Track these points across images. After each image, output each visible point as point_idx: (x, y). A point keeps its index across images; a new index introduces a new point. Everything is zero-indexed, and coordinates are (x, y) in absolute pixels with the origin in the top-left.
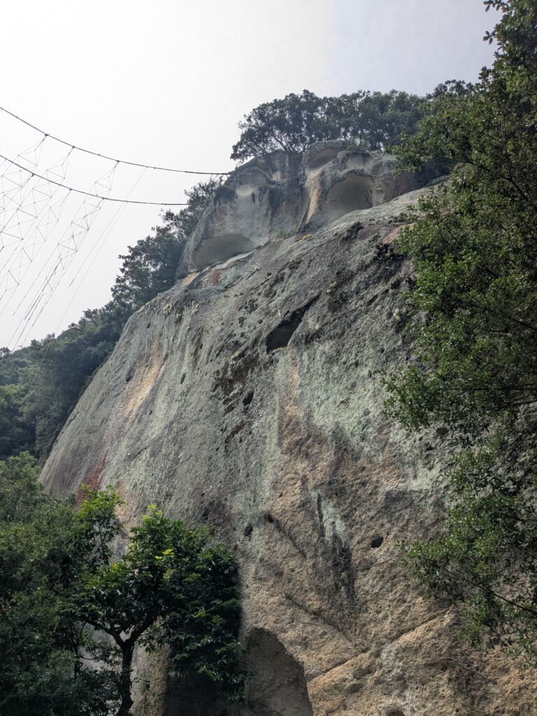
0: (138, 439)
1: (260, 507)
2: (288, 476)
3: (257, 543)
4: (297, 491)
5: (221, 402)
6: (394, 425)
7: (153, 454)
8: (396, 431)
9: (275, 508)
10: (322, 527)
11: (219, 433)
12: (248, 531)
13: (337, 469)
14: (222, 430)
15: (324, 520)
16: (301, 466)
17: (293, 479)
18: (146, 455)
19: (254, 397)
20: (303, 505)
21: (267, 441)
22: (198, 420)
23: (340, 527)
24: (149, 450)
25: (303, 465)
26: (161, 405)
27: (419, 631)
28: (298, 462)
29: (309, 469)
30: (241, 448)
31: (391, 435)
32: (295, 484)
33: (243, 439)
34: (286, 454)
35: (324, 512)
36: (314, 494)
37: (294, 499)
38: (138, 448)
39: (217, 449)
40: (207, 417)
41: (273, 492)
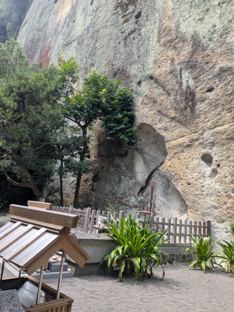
0: (69, 36)
1: (146, 72)
2: (163, 58)
3: (144, 88)
4: (169, 65)
5: (120, 17)
6: (230, 33)
7: (79, 44)
8: (231, 37)
9: (155, 73)
10: (181, 83)
11: (120, 34)
12: (139, 83)
13: (192, 55)
14: (122, 32)
15: (182, 79)
16: (171, 53)
17: (166, 59)
18: (75, 44)
19: (142, 14)
20: (171, 72)
21: (151, 39)
22: (106, 26)
23: (191, 83)
24: (76, 42)
25: (172, 53)
26: (79, 17)
27: (226, 126)
28: (169, 51)
29: (175, 54)
30: (134, 43)
31: (228, 38)
32: (167, 62)
33: (135, 38)
34: (162, 46)
35: (183, 76)
36: (178, 67)
37: (167, 69)
38: (70, 41)
39: (119, 43)
40: (112, 25)
41: (154, 65)
